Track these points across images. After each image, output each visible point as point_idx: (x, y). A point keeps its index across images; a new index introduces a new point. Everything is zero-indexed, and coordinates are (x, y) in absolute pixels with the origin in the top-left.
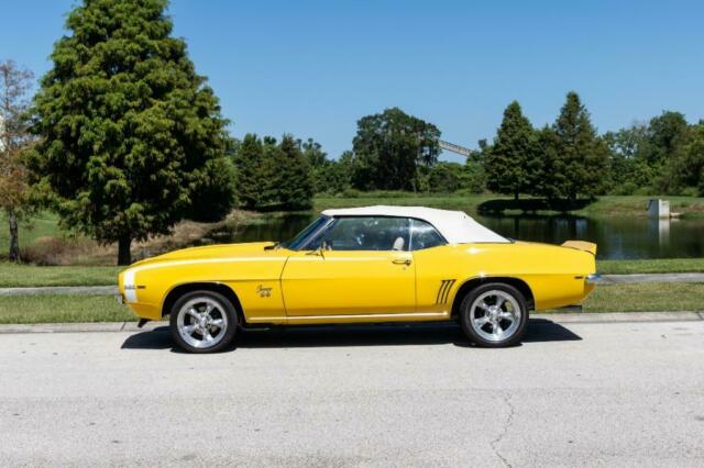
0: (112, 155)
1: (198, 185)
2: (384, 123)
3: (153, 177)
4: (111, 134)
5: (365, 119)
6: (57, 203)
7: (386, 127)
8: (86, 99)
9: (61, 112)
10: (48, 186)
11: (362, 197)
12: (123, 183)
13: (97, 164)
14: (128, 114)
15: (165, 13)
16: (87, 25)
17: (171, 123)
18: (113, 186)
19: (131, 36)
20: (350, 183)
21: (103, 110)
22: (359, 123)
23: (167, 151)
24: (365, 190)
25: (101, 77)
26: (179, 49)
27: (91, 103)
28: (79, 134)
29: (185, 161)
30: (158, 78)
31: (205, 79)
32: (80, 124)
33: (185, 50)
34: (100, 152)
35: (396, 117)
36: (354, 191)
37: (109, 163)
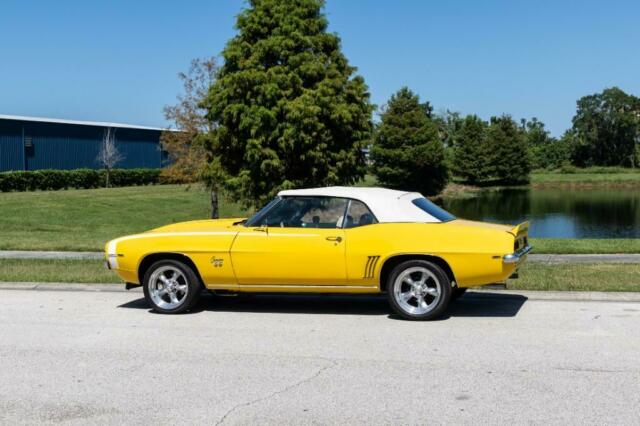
0: (267, 138)
1: (344, 164)
2: (603, 103)
3: (303, 157)
4: (266, 119)
5: (585, 99)
6: (224, 179)
7: (606, 106)
8: (245, 90)
9: (225, 102)
10: (219, 165)
11: (579, 173)
12: (276, 162)
13: (254, 146)
14: (280, 102)
15: (321, 11)
16: (250, 25)
17: (317, 109)
18: (268, 165)
19: (286, 33)
20: (570, 159)
21: (259, 99)
22: (579, 102)
23: (314, 134)
24: (584, 166)
25: (259, 70)
26: (331, 43)
27: (249, 93)
28: (239, 120)
29: (333, 143)
30: (308, 69)
31: (355, 69)
32: (240, 111)
33: (339, 44)
34: (257, 136)
35: (616, 96)
36: (573, 168)
37: (264, 145)
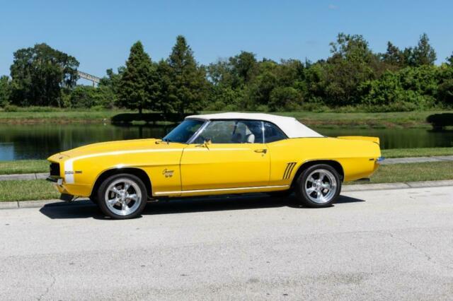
2: (35, 55)
5: (19, 51)
7: (37, 58)
11: (20, 111)
20: (9, 100)
22: (15, 54)
24: (21, 105)
35: (44, 51)
36: (13, 107)
